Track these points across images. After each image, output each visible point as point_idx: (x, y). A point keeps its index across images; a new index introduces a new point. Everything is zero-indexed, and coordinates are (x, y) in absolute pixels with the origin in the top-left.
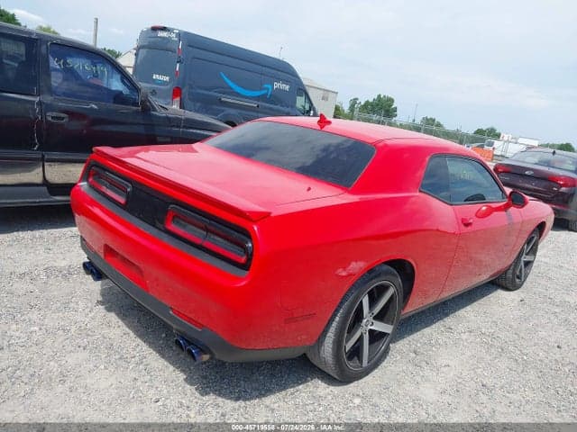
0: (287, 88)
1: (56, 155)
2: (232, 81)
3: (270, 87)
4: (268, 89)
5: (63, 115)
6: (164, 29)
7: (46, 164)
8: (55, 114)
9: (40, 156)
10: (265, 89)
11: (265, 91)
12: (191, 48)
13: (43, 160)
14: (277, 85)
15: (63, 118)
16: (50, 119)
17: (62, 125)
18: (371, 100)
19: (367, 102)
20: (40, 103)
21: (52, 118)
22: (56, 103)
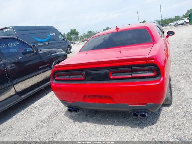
0: (55, 34)
1: (17, 81)
2: (37, 38)
3: (50, 36)
4: (49, 36)
5: (13, 65)
6: (6, 28)
7: (14, 86)
8: (10, 66)
9: (12, 84)
10: (48, 37)
11: (49, 37)
12: (19, 31)
13: (13, 85)
14: (51, 34)
15: (13, 66)
16: (9, 68)
17: (14, 69)
18: (69, 32)
19: (68, 33)
20: (4, 64)
21: (10, 67)
22: (9, 62)
